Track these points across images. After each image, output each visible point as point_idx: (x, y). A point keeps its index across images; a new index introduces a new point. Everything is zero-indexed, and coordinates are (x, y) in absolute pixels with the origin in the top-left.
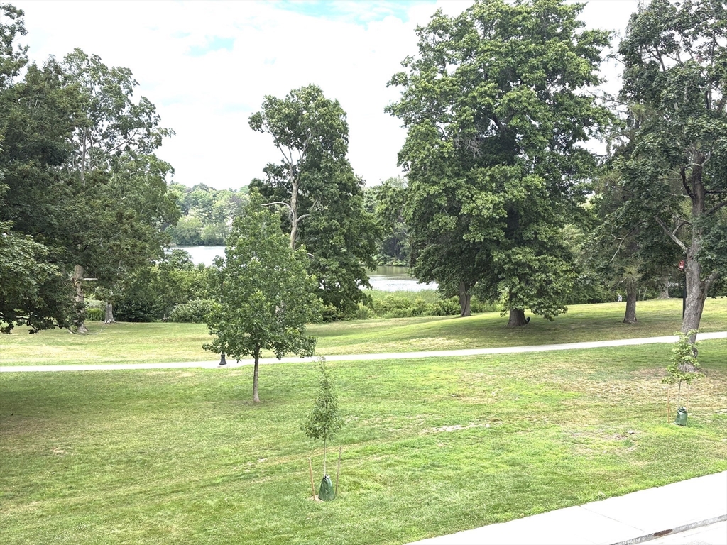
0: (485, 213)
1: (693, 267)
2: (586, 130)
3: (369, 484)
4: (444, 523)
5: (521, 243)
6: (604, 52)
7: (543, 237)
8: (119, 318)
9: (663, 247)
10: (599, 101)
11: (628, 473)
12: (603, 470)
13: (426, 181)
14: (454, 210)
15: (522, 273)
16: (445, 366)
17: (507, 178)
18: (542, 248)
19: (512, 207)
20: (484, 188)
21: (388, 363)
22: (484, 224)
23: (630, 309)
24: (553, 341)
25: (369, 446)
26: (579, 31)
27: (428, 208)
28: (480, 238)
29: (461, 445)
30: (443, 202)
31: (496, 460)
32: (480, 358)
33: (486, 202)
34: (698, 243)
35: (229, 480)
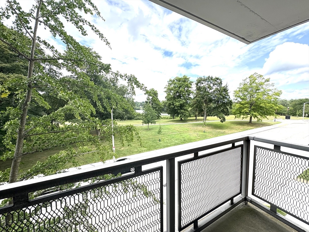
0: (177, 105)
1: (205, 112)
2: (190, 94)
3: (165, 140)
4: (175, 144)
5: (182, 109)
6: (193, 84)
7: (185, 109)
8: (128, 119)
9: (201, 110)
10: (192, 90)
11: (198, 139)
12: (195, 138)
13: (169, 101)
14: (173, 105)
15: (182, 113)
16: (172, 125)
17: (180, 101)
18: (185, 110)
19: (180, 104)
20: (177, 102)
21: (165, 125)
22: (177, 107)
23: (196, 118)
24: (186, 122)
25: (164, 135)
26: (189, 81)
27: (170, 104)
28: (177, 108)
29: (176, 135)
30: (172, 104)
31: (181, 137)
32: (177, 124)
33: (177, 104)
34: (206, 109)
35: (147, 139)
